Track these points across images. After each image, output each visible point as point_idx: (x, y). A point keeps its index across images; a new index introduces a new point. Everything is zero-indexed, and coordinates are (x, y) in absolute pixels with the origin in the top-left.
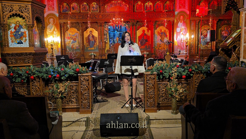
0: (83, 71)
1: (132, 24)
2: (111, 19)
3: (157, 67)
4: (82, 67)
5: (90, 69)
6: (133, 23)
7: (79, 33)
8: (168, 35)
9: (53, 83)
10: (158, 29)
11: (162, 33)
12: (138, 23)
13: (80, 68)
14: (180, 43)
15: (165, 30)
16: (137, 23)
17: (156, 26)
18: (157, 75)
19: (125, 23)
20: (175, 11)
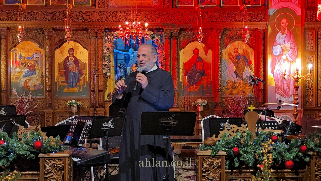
0: (51, 147)
1: (170, 35)
2: (119, 22)
3: (227, 139)
4: (48, 137)
5: (67, 141)
6: (172, 33)
7: (43, 53)
8: (253, 62)
10: (229, 46)
11: (238, 57)
12: (182, 32)
13: (44, 139)
14: (282, 80)
15: (247, 51)
16: (180, 33)
17: (225, 40)
18: (227, 159)
19: (152, 33)
20: (268, 8)
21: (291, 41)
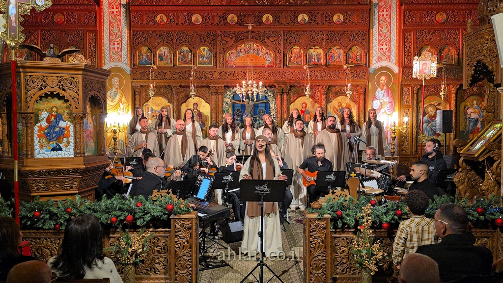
0: (180, 209)
1: (281, 91)
3: (331, 202)
4: (178, 199)
6: (283, 89)
7: (171, 107)
9: (118, 232)
12: (292, 88)
16: (290, 90)
17: (330, 95)
18: (331, 221)
19: (266, 89)
20: (369, 67)
21: (390, 96)
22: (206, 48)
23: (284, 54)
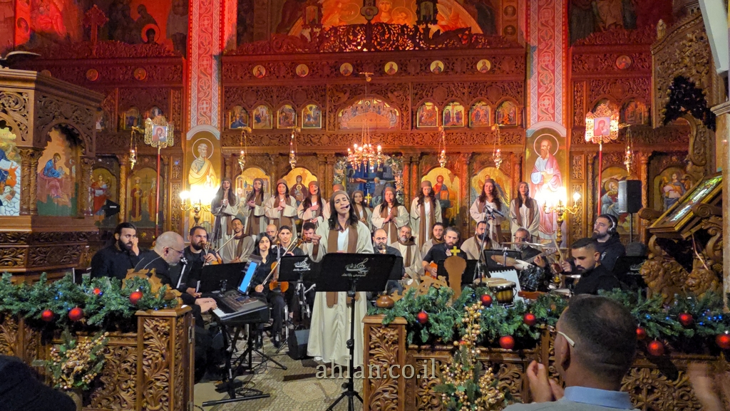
1: (409, 160)
6: (411, 157)
7: (269, 181)
10: (479, 174)
12: (424, 157)
14: (542, 214)
18: (410, 330)
19: (389, 158)
20: (526, 128)
21: (555, 167)
22: (314, 107)
23: (412, 112)
